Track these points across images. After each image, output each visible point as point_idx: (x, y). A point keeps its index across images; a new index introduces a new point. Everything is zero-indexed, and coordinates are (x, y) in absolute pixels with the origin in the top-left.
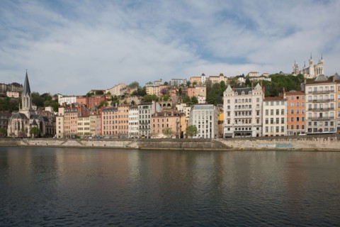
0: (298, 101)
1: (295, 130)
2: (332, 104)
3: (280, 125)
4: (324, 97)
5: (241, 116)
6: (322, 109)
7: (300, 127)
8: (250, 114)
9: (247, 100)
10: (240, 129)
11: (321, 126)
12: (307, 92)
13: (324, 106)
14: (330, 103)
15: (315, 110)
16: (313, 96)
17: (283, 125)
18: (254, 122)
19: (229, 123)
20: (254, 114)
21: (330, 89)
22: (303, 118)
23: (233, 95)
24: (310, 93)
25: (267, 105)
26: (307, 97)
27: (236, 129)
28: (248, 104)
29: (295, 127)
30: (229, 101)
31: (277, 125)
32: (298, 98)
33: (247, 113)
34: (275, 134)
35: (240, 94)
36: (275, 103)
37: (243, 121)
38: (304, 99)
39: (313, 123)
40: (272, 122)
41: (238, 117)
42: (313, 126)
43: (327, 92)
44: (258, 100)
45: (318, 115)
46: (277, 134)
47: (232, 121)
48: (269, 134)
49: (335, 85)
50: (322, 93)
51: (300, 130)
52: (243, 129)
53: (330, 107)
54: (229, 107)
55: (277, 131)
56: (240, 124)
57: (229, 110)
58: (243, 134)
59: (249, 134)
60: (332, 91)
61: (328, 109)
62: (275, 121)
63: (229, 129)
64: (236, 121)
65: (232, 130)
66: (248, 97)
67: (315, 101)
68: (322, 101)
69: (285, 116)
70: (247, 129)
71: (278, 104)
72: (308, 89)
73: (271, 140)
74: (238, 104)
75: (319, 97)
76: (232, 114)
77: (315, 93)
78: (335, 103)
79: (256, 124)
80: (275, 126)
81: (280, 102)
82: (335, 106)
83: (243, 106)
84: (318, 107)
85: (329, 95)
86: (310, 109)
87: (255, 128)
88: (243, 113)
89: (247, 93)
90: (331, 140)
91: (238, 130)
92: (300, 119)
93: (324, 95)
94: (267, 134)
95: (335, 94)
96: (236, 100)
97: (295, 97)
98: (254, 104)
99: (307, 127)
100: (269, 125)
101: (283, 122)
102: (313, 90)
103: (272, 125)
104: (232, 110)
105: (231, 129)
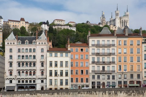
0: (82, 53)
1: (80, 83)
2: (113, 58)
3: (64, 78)
4: (106, 51)
5: (25, 68)
6: (104, 62)
7: (85, 80)
8: (34, 65)
9: (30, 49)
10: (23, 82)
11: (104, 79)
12: (90, 45)
13: (106, 59)
14: (111, 57)
15: (98, 63)
16: (96, 49)
17: (67, 78)
18: (38, 74)
19: (11, 74)
20: (38, 65)
21: (111, 43)
22: (87, 71)
23: (16, 43)
24: (93, 45)
25: (51, 56)
26: (91, 50)
27: (19, 82)
28: (32, 54)
29: (79, 80)
30: (11, 50)
31: (61, 78)
32: (82, 50)
33: (30, 64)
34: (59, 87)
35: (23, 43)
36: (59, 54)
37: (27, 72)
38: (87, 51)
39: (96, 76)
40: (56, 74)
41: (21, 68)
42: (96, 80)
43: (109, 46)
44: (42, 50)
45: (101, 69)
46: (61, 87)
47: (15, 73)
48: (53, 87)
49: (115, 39)
50: (104, 46)
51: (85, 83)
52: (27, 81)
53: (111, 60)
54: (11, 57)
55: (61, 84)
56: (23, 76)
57: (11, 60)
58: (27, 88)
59: (33, 87)
60: (114, 45)
61: (110, 63)
62: (59, 73)
63: (11, 82)
64: (19, 73)
65: (15, 82)
66: (32, 47)
67: (98, 54)
68: (104, 55)
69: (69, 69)
70: (30, 81)
71: (62, 56)
72: (92, 41)
73: (53, 94)
74: (21, 54)
75: (101, 51)
76: (15, 65)
77: (98, 46)
78: (116, 57)
79: (41, 77)
80: (59, 78)
81: (64, 54)
82: (116, 61)
83: (27, 56)
84: (101, 60)
85: (111, 48)
86: (93, 62)
87: (40, 81)
88: (27, 64)
89: (31, 43)
90: (109, 94)
91: (21, 83)
92: (85, 72)
93: (106, 49)
94: (50, 87)
95: (116, 48)
96: (19, 49)
97: (79, 49)
98: (38, 54)
99: (91, 80)
100: (53, 78)
101: (67, 75)
102: (96, 43)
103: (56, 78)
104: (15, 60)
105: (13, 81)
